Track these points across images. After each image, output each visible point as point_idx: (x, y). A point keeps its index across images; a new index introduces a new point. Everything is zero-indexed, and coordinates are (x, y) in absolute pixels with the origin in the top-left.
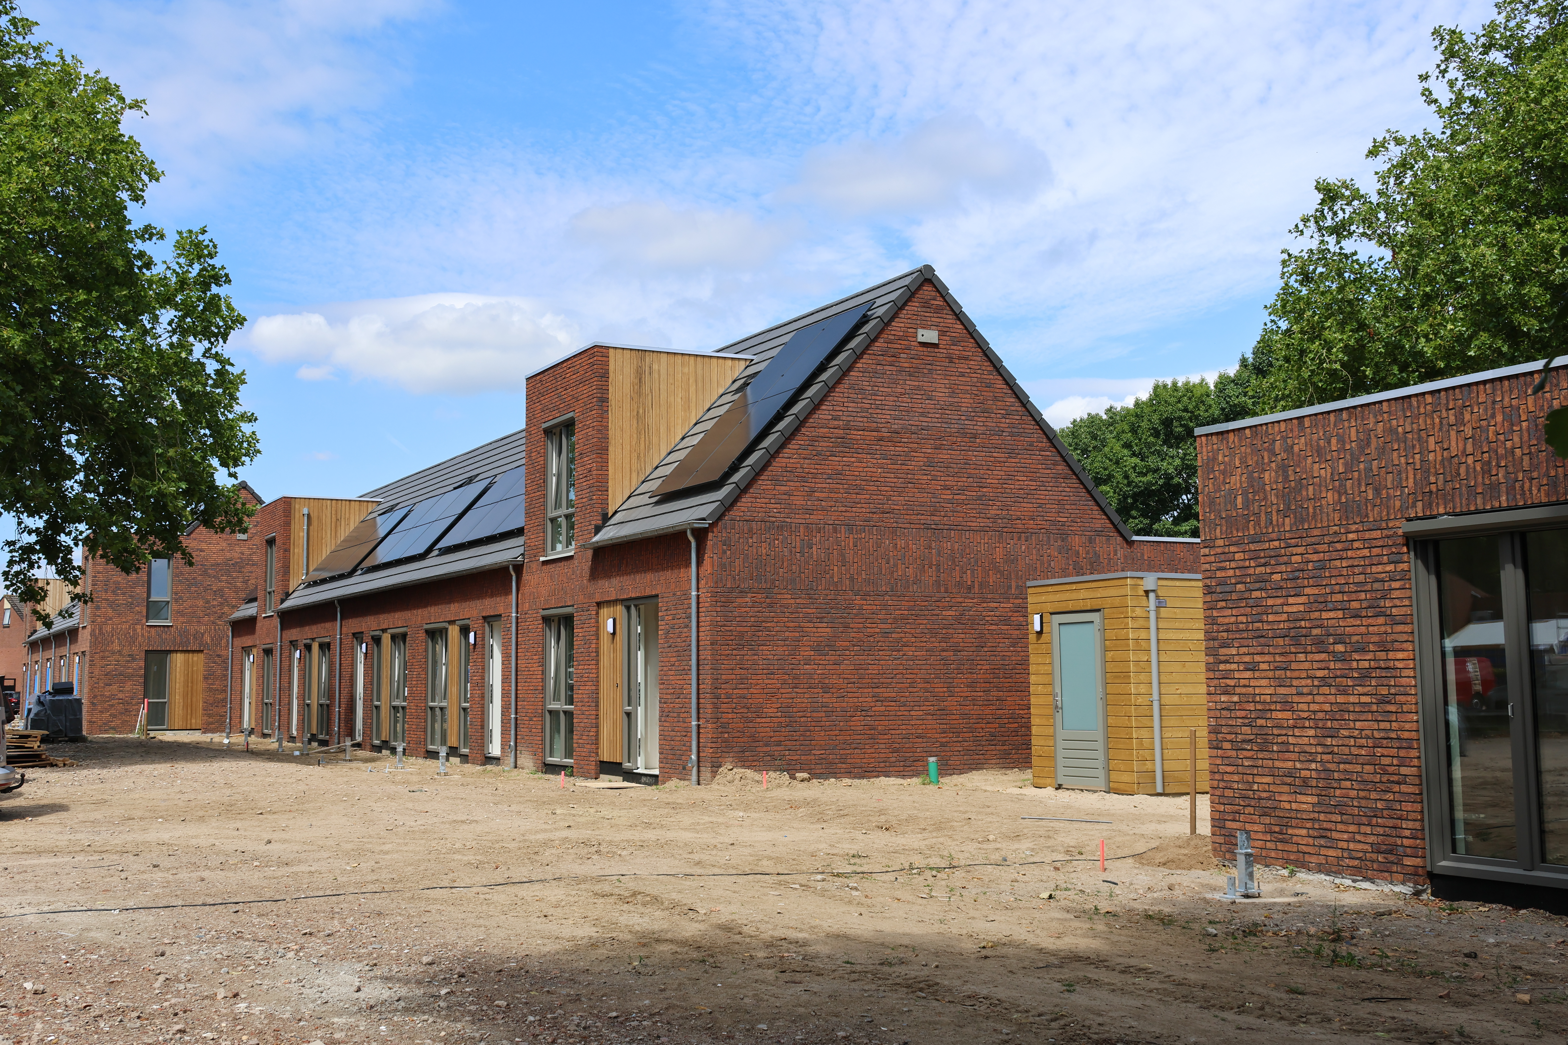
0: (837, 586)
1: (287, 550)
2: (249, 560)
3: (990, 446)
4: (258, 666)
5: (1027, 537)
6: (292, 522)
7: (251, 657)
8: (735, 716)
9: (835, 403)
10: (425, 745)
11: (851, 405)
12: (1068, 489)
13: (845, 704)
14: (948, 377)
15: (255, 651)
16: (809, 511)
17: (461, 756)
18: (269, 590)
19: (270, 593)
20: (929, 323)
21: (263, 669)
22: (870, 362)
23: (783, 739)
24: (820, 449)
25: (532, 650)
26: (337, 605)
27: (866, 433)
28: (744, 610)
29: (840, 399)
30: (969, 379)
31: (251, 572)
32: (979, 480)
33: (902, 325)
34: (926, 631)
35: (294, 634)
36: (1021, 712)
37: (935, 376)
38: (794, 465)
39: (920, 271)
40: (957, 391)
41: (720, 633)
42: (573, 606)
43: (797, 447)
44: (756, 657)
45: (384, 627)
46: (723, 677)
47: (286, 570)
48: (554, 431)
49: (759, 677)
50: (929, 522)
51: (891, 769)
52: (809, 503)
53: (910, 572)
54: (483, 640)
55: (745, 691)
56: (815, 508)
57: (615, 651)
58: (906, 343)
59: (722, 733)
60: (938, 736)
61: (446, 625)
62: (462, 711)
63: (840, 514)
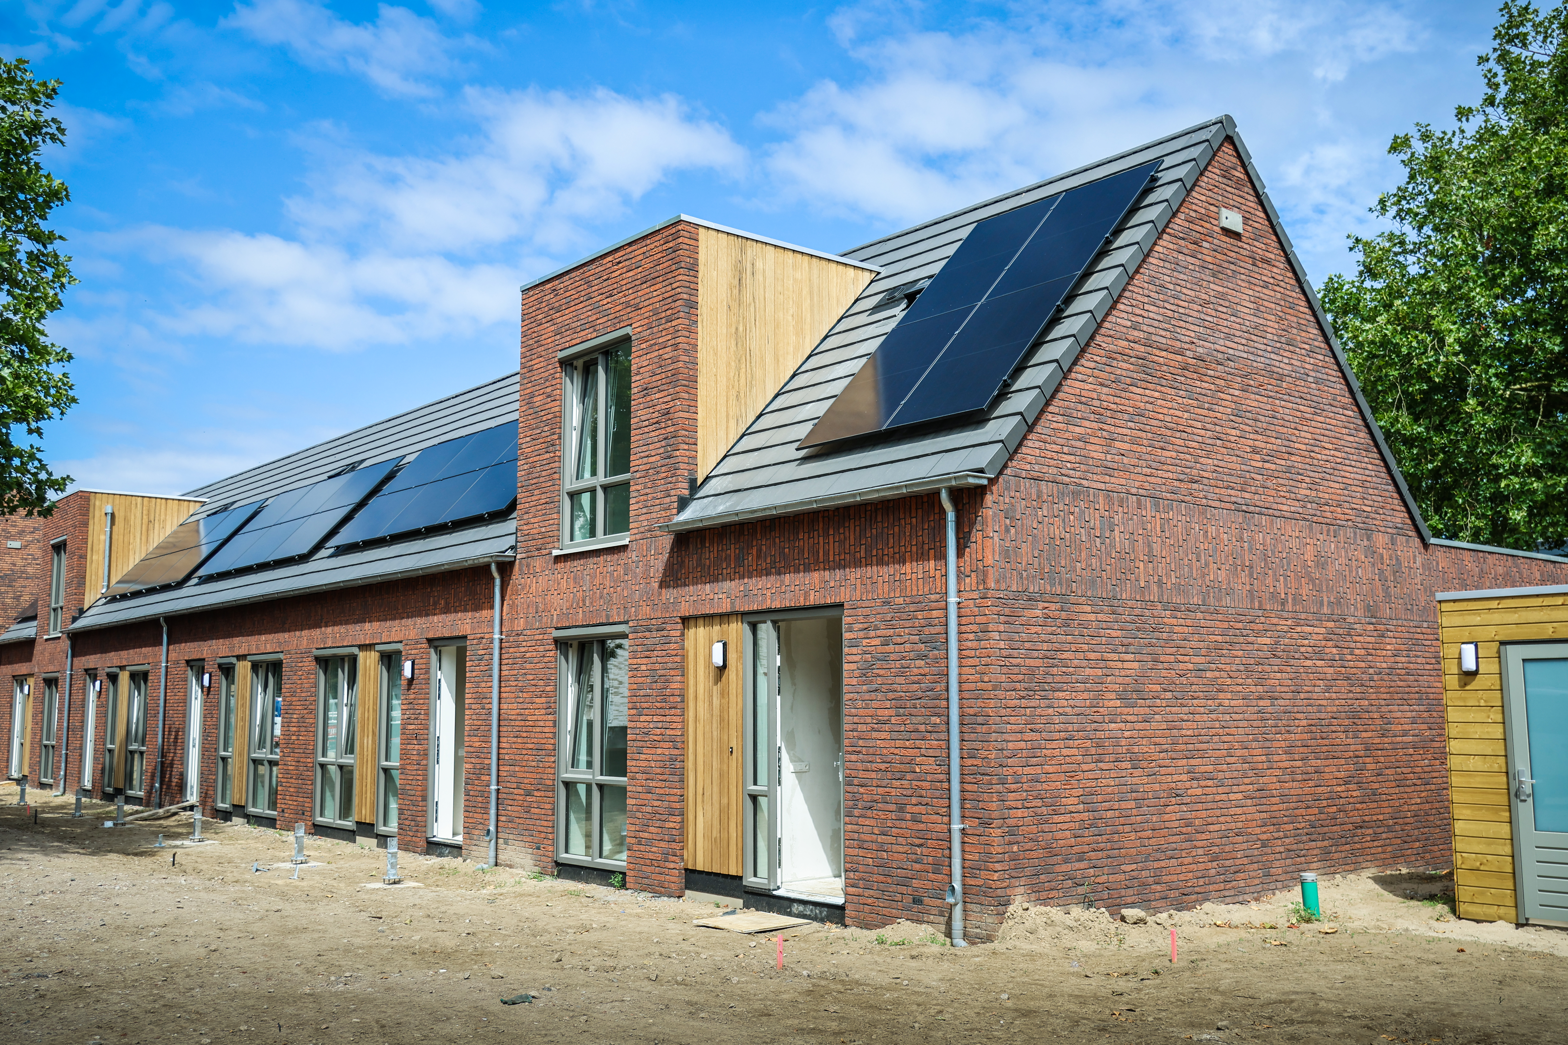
0: (1143, 594)
1: (83, 557)
2: (22, 572)
3: (1296, 394)
4: (35, 699)
5: (1335, 531)
6: (91, 522)
7: (26, 688)
8: (1026, 813)
9: (1134, 303)
10: (312, 815)
11: (1152, 308)
12: (1370, 467)
13: (1157, 787)
14: (1252, 287)
15: (31, 681)
16: (1108, 470)
17: (377, 836)
18: (53, 606)
19: (55, 610)
20: (1231, 202)
21: (43, 703)
22: (1171, 246)
23: (1086, 848)
24: (1119, 372)
25: (533, 689)
26: (163, 624)
27: (1171, 356)
28: (1034, 629)
29: (1139, 298)
30: (1272, 293)
31: (25, 587)
32: (1287, 443)
33: (1203, 198)
34: (1242, 668)
35: (91, 661)
36: (1339, 789)
37: (1240, 282)
38: (1090, 394)
39: (1221, 122)
40: (1262, 309)
41: (1005, 670)
42: (626, 622)
43: (1092, 365)
44: (1051, 711)
45: (242, 652)
46: (1010, 745)
47: (80, 581)
48: (575, 363)
49: (1054, 744)
50: (1239, 500)
51: (1211, 887)
52: (1109, 457)
53: (1222, 575)
54: (427, 672)
55: (1038, 770)
56: (1115, 466)
57: (724, 694)
58: (1208, 225)
59: (1010, 843)
60: (1258, 830)
61: (355, 650)
62: (381, 772)
63: (1144, 478)
